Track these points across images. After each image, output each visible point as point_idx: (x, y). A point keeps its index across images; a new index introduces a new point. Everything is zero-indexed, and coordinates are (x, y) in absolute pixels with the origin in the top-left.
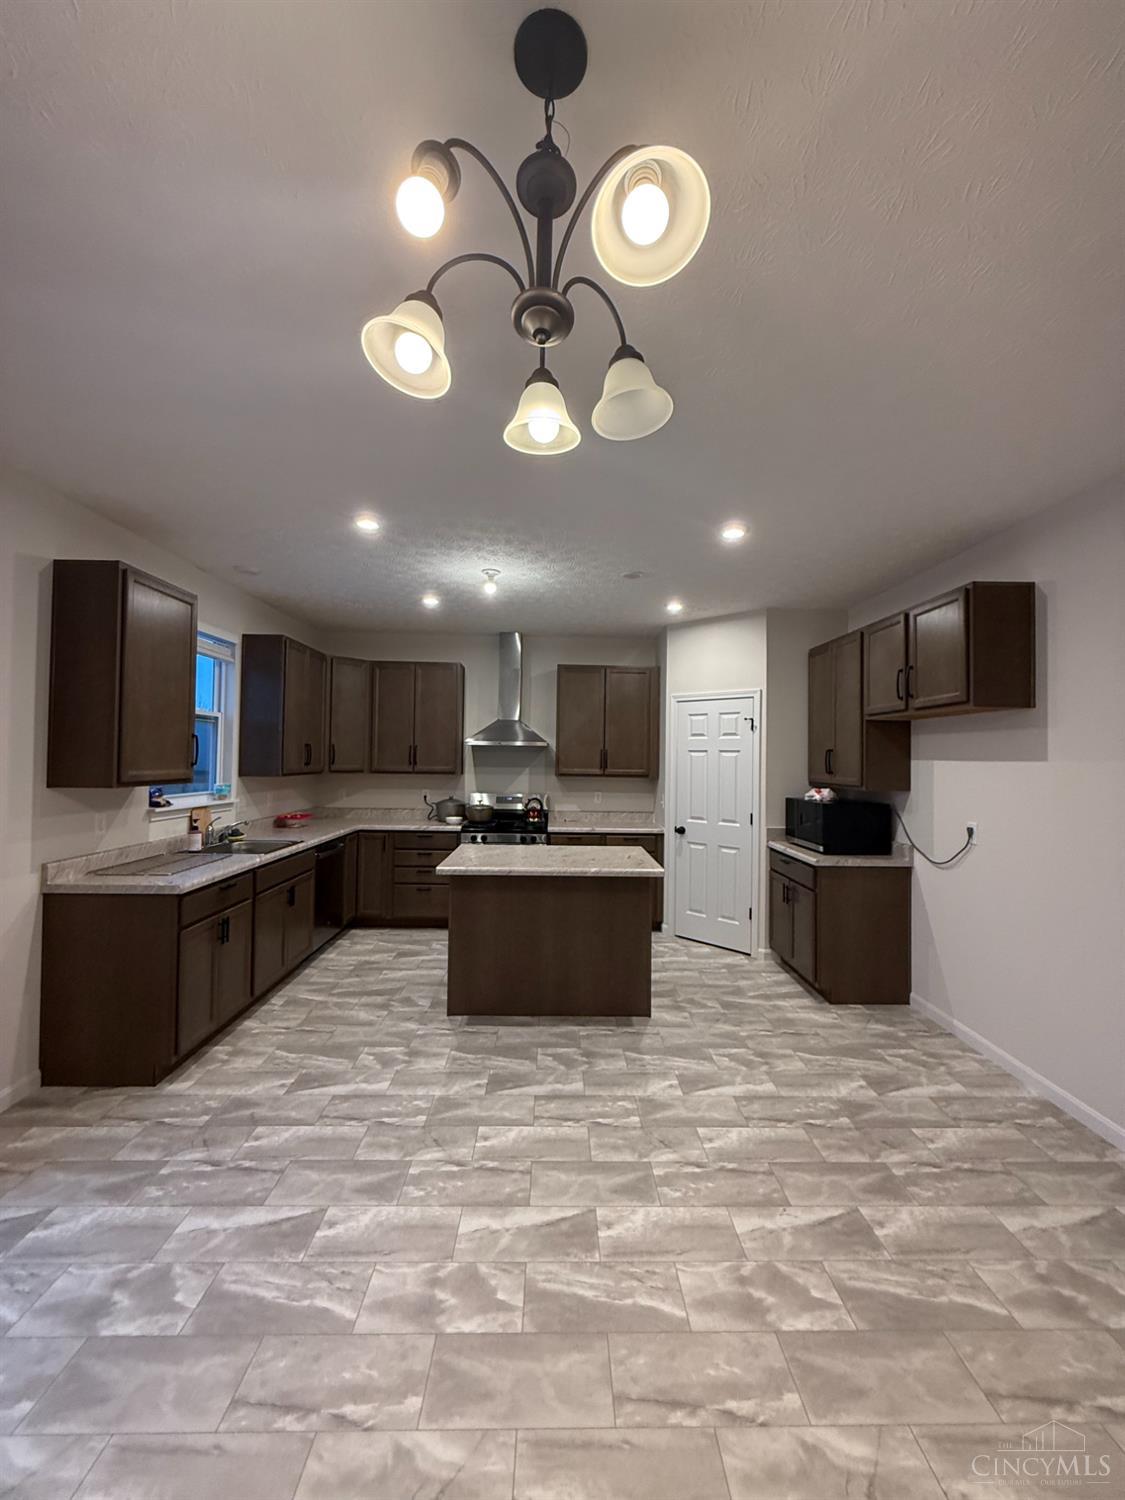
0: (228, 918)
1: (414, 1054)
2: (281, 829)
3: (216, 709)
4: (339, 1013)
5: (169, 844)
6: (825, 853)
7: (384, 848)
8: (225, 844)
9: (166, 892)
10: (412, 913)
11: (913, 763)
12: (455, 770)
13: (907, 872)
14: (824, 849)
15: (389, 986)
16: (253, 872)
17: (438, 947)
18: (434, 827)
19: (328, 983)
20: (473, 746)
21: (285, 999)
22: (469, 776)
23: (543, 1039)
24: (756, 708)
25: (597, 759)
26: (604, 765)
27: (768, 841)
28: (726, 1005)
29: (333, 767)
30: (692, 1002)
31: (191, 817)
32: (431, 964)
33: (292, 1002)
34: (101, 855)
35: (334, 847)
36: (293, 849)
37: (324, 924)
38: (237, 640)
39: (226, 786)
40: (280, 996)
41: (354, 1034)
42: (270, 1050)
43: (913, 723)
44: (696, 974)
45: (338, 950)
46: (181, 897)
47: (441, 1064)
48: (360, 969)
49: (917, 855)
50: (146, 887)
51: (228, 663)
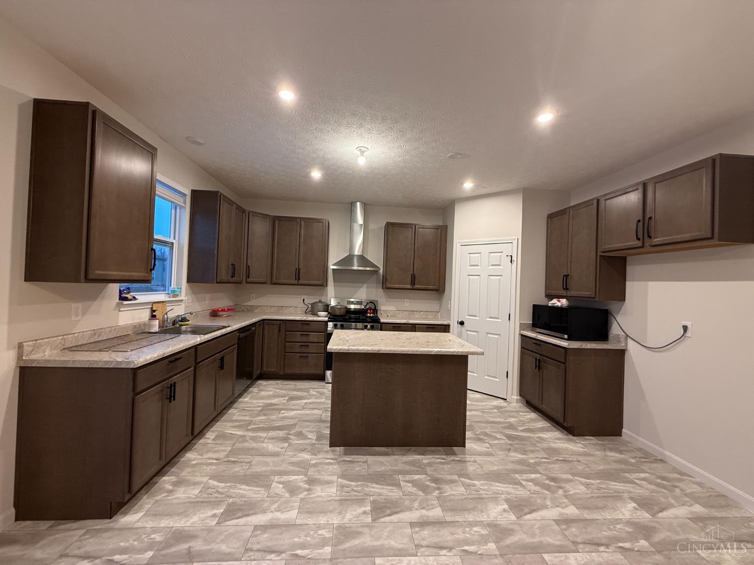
0: (175, 383)
1: (311, 482)
2: (214, 318)
3: (172, 237)
4: (254, 445)
5: (135, 327)
6: (568, 339)
7: (280, 331)
8: (176, 327)
9: (123, 366)
10: (297, 371)
11: (629, 285)
12: (323, 285)
13: (621, 354)
14: (568, 337)
15: (286, 422)
16: (196, 347)
17: (314, 393)
18: (311, 318)
19: (245, 421)
20: (333, 269)
21: (216, 433)
22: (331, 289)
23: (400, 467)
24: (515, 249)
25: (409, 279)
26: (413, 283)
27: (520, 331)
28: (509, 437)
29: (249, 280)
30: (486, 434)
31: (152, 308)
32: (311, 406)
33: (221, 436)
34: (76, 335)
35: (250, 330)
36: (224, 331)
37: (242, 378)
38: (188, 193)
39: (178, 288)
40: (213, 432)
41: (267, 464)
42: (205, 479)
43: (629, 259)
44: (480, 413)
45: (250, 396)
46: (135, 371)
47: (333, 490)
48: (268, 409)
49: (630, 342)
50: (107, 362)
51: (181, 207)
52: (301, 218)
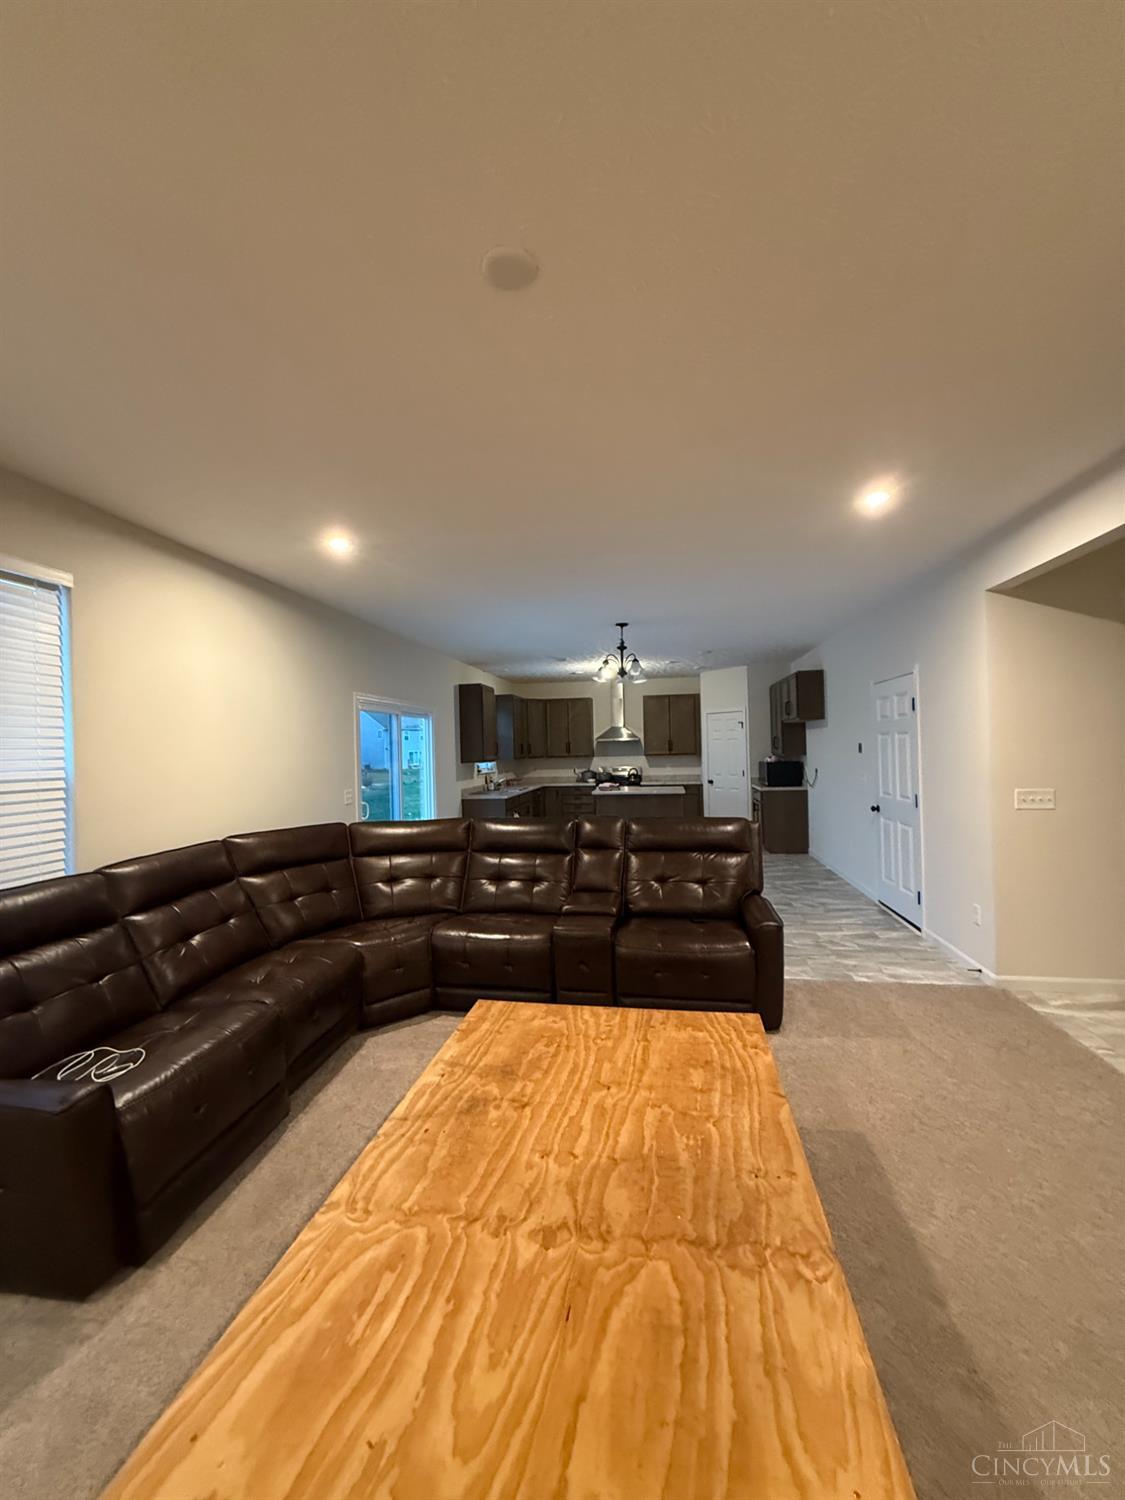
7: (558, 795)
11: (807, 742)
12: (591, 755)
13: (806, 792)
18: (581, 784)
20: (598, 742)
22: (597, 759)
24: (744, 717)
25: (667, 746)
26: (670, 749)
27: (751, 784)
29: (530, 755)
49: (808, 784)
52: (568, 700)
